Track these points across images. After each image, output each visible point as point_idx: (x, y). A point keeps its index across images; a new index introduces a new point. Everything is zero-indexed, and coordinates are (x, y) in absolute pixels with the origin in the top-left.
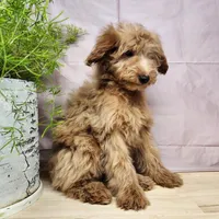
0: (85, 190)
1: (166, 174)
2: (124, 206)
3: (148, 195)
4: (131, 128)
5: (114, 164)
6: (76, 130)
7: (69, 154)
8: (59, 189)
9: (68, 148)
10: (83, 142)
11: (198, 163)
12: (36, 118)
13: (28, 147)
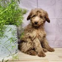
0: (30, 52)
1: (50, 48)
2: (40, 56)
5: (37, 46)
6: (26, 37)
8: (23, 52)
9: (25, 42)
12: (17, 34)
13: (16, 41)
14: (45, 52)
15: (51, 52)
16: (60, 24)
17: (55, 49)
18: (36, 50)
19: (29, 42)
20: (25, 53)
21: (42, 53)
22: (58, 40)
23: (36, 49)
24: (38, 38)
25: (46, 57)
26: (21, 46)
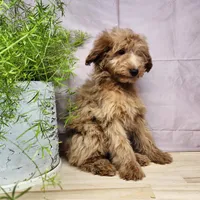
2: (126, 177)
3: (144, 169)
4: (128, 116)
5: (116, 146)
7: (80, 138)
8: (75, 165)
10: (91, 128)
11: (186, 144)
12: (54, 110)
13: (51, 132)
14: (144, 164)
15: (161, 163)
16: (188, 77)
17: (173, 156)
18: (115, 160)
19: (91, 133)
20: (80, 167)
21: (133, 168)
22: (184, 128)
23: (116, 155)
24: (120, 121)
25: (144, 179)
26: (68, 147)
